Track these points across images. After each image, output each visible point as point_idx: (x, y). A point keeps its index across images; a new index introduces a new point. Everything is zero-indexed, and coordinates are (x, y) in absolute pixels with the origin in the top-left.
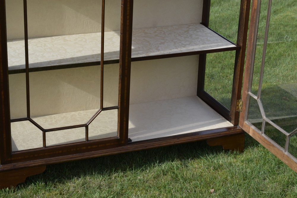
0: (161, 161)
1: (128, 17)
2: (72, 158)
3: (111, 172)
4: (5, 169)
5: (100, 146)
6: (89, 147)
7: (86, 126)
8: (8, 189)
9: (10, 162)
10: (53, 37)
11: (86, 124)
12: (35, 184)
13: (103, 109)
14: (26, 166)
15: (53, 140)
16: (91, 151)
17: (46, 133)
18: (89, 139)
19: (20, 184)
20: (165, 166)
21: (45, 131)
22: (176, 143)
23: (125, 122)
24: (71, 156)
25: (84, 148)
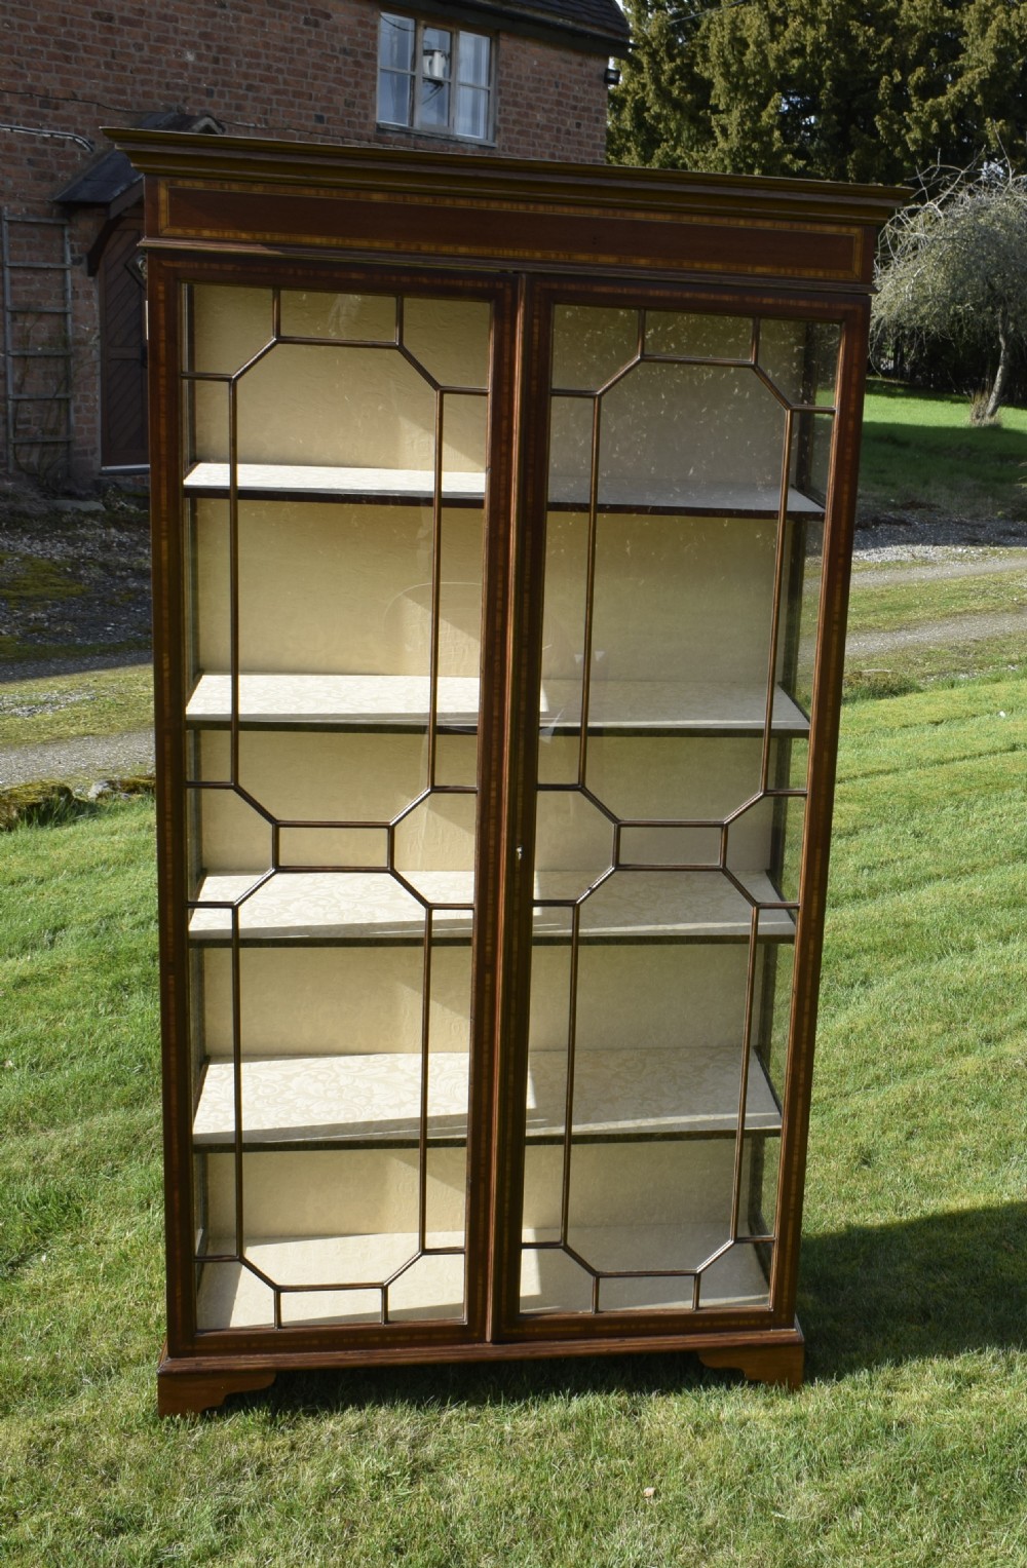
0: (579, 1390)
1: (486, 1047)
2: (341, 1360)
3: (443, 1404)
4: (175, 1370)
5: (416, 1338)
6: (388, 1339)
7: (384, 1289)
8: (178, 1417)
9: (192, 1354)
10: (372, 1057)
11: (382, 1284)
12: (247, 1414)
13: (425, 1251)
14: (225, 1367)
15: (300, 1310)
16: (395, 1347)
17: (282, 1294)
18: (390, 1318)
19: (211, 1410)
20: (577, 1405)
21: (279, 1290)
22: (613, 1350)
23: (480, 1288)
24: (339, 1355)
25: (377, 1339)
